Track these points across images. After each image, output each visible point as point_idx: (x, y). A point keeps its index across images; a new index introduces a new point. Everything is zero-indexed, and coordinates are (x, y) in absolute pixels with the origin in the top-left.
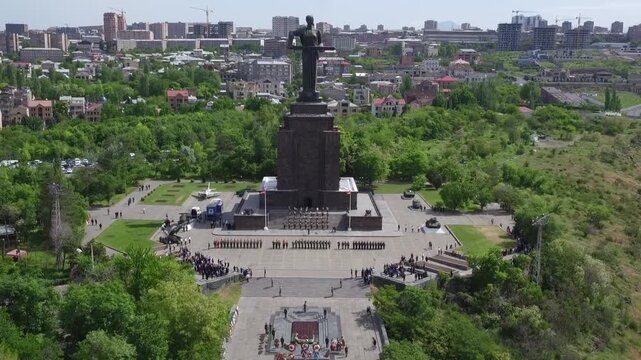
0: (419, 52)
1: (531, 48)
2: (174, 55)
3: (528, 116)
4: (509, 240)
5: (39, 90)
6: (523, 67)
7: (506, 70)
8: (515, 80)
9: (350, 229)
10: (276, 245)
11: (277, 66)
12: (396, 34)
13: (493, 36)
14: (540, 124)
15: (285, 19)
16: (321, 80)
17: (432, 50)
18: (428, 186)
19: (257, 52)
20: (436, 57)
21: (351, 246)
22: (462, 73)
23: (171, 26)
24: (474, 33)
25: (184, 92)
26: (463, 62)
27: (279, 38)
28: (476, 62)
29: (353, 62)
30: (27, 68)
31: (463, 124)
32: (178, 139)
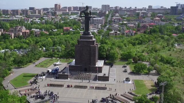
0: (145, 15)
1: (181, 14)
2: (72, 16)
3: (176, 37)
4: (154, 88)
5: (28, 27)
6: (177, 20)
7: (172, 21)
8: (174, 24)
9: (97, 80)
10: (68, 86)
11: (99, 20)
12: (139, 10)
13: (169, 10)
14: (179, 40)
15: (105, 5)
16: (113, 24)
17: (149, 15)
18: (133, 63)
19: (96, 15)
20: (150, 17)
21: (95, 88)
22: (157, 22)
23: (74, 8)
24: (164, 9)
25: (68, 28)
26: (158, 18)
27: (102, 11)
28: (162, 18)
29: (124, 18)
30: (29, 20)
31: (152, 40)
32: (60, 43)
